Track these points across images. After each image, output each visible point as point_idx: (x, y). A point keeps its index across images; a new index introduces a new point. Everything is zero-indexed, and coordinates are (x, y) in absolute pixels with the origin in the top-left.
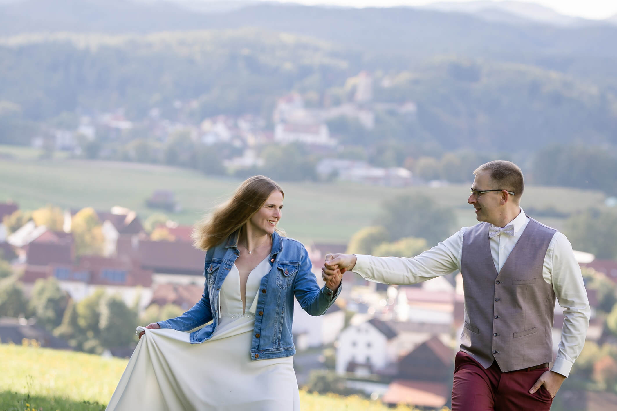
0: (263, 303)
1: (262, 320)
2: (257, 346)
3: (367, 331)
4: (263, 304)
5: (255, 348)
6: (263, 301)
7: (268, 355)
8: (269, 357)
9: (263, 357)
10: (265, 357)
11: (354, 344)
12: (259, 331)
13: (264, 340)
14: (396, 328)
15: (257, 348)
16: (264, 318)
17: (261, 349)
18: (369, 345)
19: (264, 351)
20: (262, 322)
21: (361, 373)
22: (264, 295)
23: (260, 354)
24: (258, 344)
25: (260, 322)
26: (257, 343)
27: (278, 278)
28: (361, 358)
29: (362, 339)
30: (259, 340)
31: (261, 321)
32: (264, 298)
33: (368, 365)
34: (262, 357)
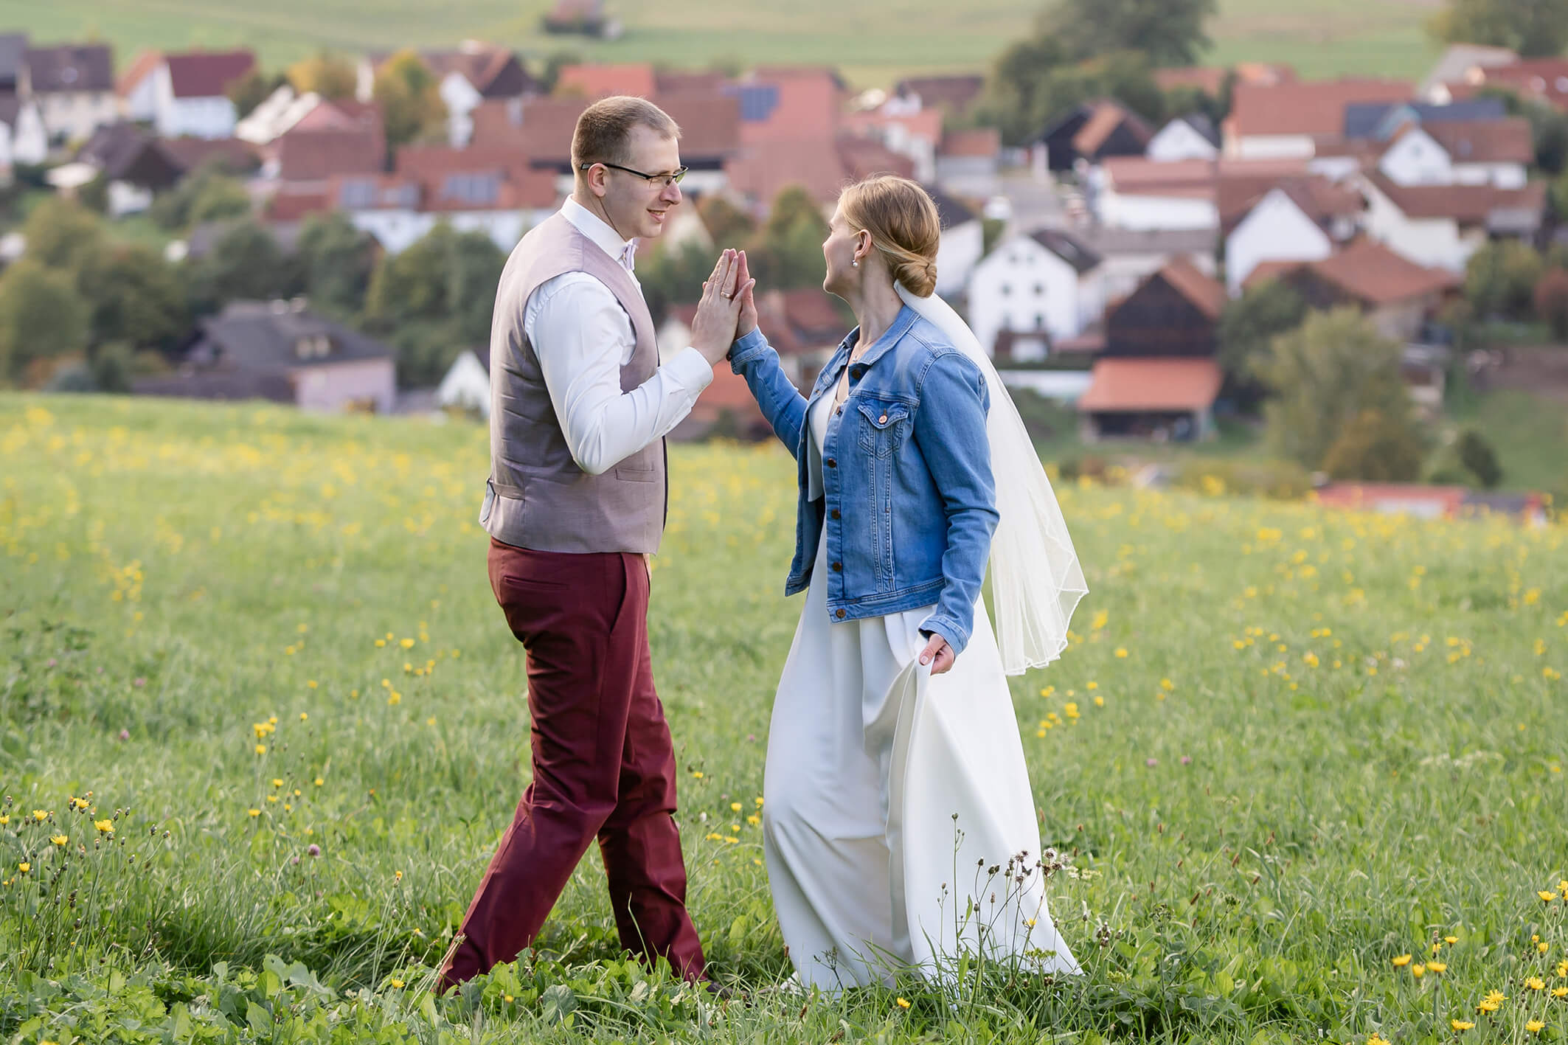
0: (837, 490)
1: (840, 529)
2: (839, 590)
3: (1031, 260)
4: (837, 492)
5: (835, 596)
6: (836, 486)
7: (868, 608)
8: (872, 613)
9: (859, 615)
10: (865, 614)
11: (1006, 290)
12: (839, 557)
13: (855, 575)
14: (1095, 246)
15: (840, 594)
16: (843, 525)
17: (851, 597)
18: (1038, 290)
19: (859, 600)
20: (841, 535)
21: (1025, 351)
22: (834, 471)
23: (851, 608)
24: (841, 586)
25: (838, 534)
26: (839, 583)
27: (862, 432)
28: (1023, 322)
29: (1022, 278)
30: (843, 576)
31: (839, 532)
32: (835, 479)
33: (1041, 334)
34: (856, 613)
